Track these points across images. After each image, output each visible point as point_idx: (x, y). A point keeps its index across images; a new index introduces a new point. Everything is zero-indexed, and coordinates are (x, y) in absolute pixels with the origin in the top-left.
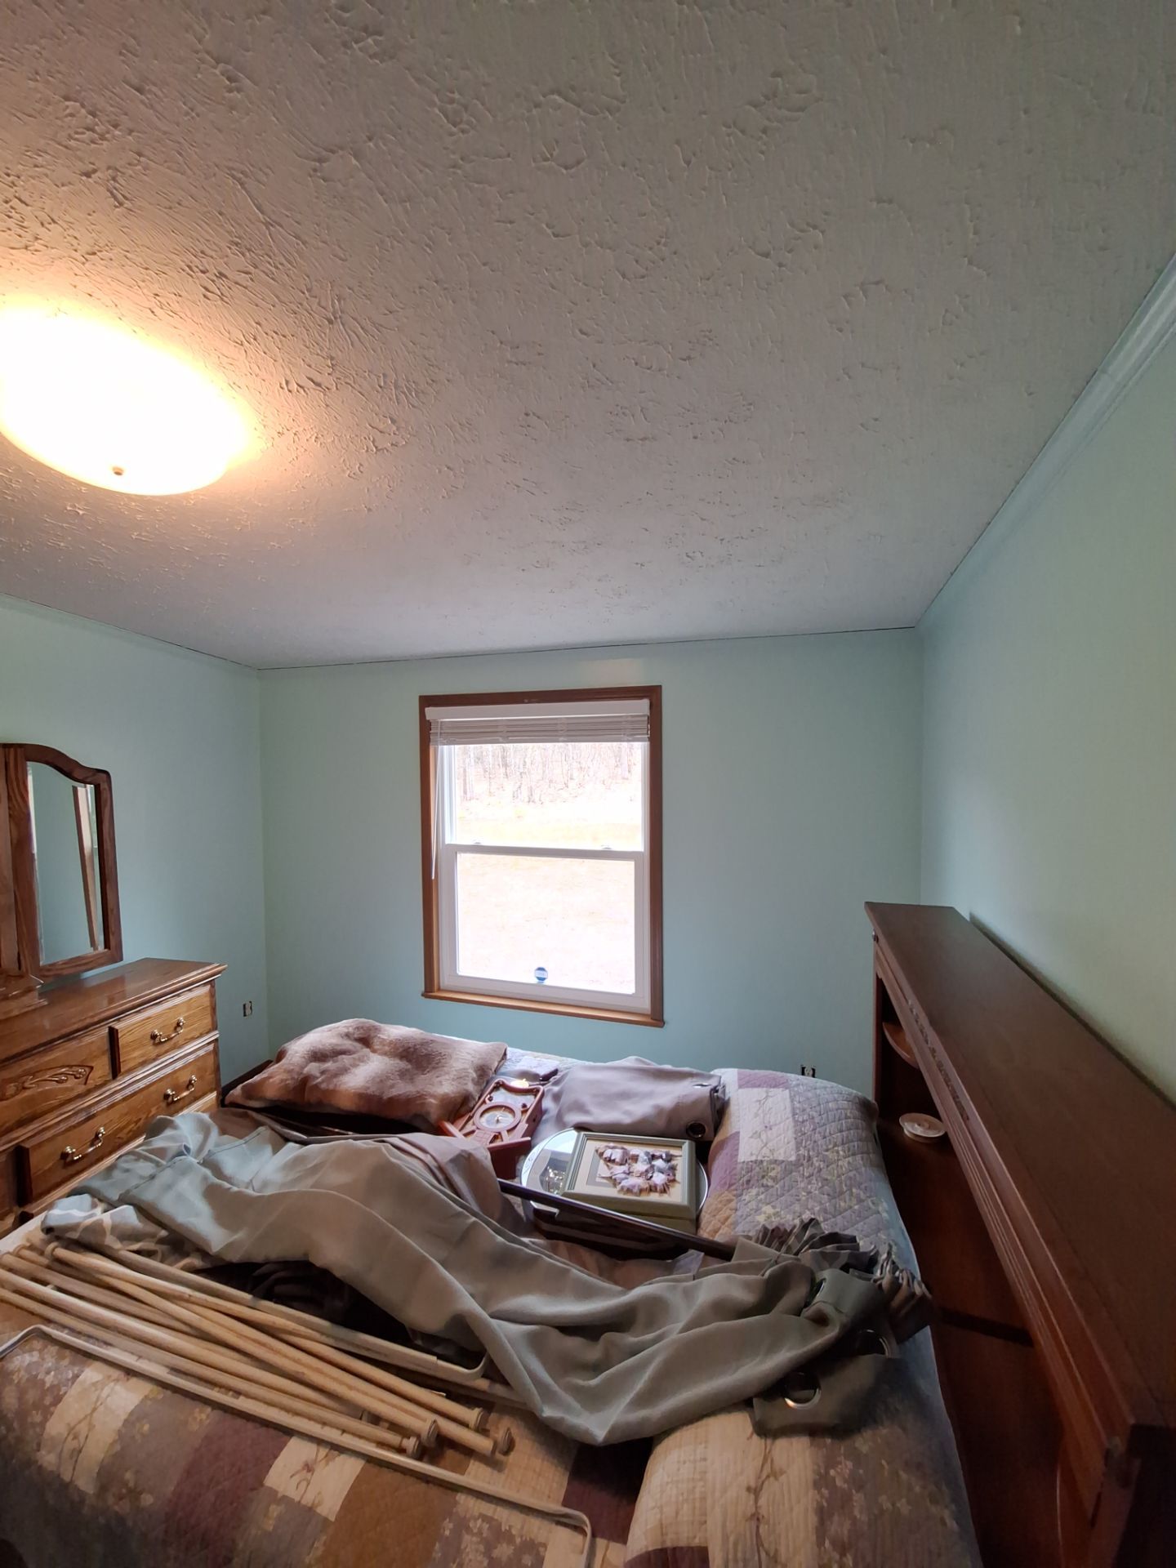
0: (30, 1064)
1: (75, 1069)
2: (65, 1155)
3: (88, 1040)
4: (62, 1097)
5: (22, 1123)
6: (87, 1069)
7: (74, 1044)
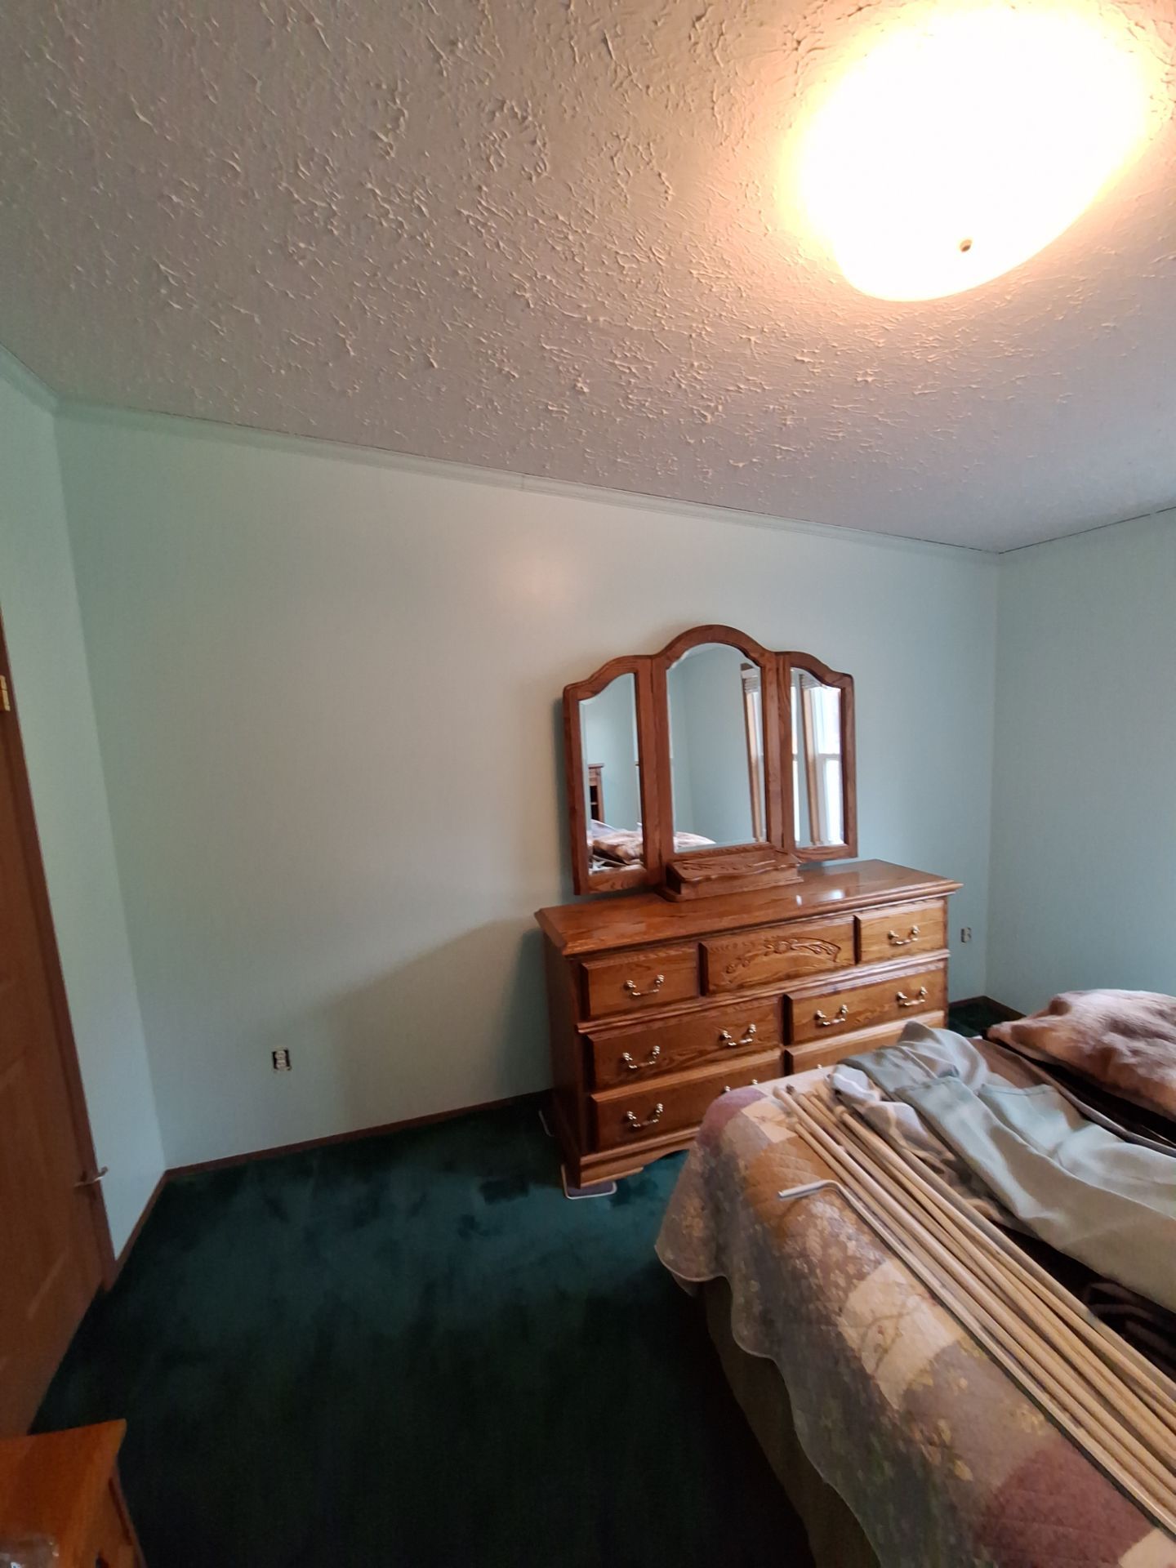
0: (795, 929)
1: (827, 945)
2: (817, 1017)
3: (838, 922)
4: (818, 966)
5: (790, 977)
6: (836, 948)
7: (827, 922)
